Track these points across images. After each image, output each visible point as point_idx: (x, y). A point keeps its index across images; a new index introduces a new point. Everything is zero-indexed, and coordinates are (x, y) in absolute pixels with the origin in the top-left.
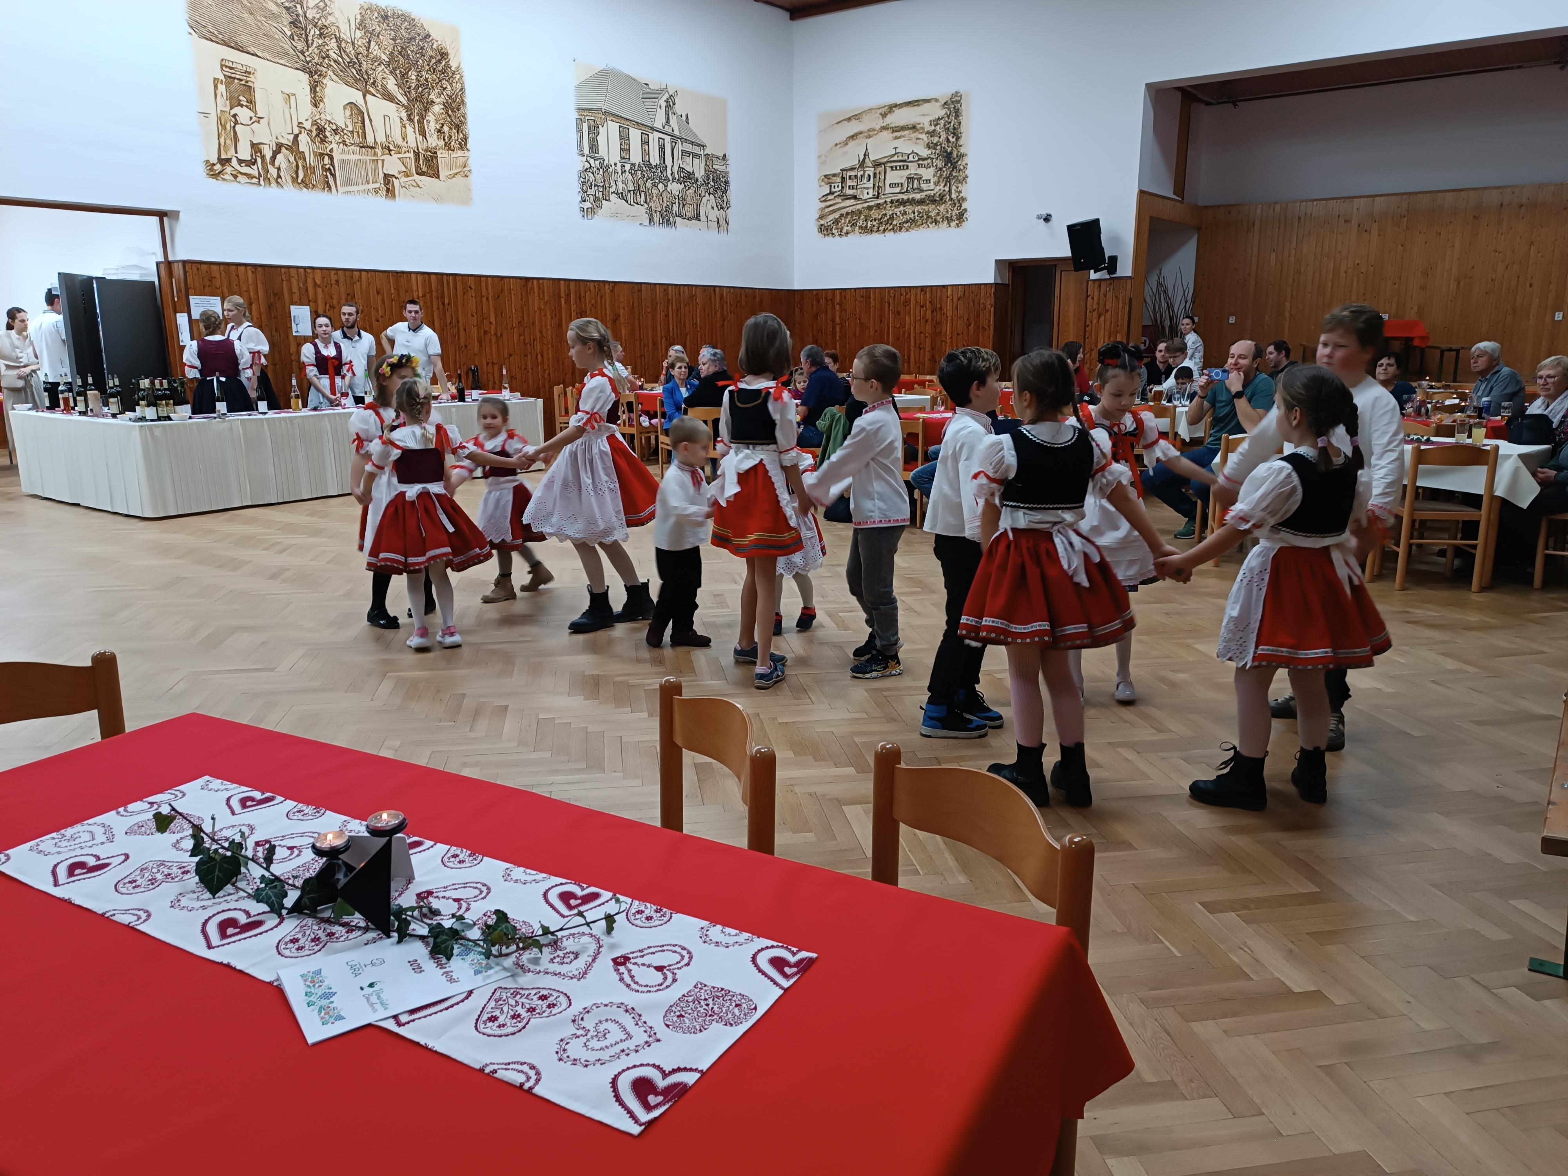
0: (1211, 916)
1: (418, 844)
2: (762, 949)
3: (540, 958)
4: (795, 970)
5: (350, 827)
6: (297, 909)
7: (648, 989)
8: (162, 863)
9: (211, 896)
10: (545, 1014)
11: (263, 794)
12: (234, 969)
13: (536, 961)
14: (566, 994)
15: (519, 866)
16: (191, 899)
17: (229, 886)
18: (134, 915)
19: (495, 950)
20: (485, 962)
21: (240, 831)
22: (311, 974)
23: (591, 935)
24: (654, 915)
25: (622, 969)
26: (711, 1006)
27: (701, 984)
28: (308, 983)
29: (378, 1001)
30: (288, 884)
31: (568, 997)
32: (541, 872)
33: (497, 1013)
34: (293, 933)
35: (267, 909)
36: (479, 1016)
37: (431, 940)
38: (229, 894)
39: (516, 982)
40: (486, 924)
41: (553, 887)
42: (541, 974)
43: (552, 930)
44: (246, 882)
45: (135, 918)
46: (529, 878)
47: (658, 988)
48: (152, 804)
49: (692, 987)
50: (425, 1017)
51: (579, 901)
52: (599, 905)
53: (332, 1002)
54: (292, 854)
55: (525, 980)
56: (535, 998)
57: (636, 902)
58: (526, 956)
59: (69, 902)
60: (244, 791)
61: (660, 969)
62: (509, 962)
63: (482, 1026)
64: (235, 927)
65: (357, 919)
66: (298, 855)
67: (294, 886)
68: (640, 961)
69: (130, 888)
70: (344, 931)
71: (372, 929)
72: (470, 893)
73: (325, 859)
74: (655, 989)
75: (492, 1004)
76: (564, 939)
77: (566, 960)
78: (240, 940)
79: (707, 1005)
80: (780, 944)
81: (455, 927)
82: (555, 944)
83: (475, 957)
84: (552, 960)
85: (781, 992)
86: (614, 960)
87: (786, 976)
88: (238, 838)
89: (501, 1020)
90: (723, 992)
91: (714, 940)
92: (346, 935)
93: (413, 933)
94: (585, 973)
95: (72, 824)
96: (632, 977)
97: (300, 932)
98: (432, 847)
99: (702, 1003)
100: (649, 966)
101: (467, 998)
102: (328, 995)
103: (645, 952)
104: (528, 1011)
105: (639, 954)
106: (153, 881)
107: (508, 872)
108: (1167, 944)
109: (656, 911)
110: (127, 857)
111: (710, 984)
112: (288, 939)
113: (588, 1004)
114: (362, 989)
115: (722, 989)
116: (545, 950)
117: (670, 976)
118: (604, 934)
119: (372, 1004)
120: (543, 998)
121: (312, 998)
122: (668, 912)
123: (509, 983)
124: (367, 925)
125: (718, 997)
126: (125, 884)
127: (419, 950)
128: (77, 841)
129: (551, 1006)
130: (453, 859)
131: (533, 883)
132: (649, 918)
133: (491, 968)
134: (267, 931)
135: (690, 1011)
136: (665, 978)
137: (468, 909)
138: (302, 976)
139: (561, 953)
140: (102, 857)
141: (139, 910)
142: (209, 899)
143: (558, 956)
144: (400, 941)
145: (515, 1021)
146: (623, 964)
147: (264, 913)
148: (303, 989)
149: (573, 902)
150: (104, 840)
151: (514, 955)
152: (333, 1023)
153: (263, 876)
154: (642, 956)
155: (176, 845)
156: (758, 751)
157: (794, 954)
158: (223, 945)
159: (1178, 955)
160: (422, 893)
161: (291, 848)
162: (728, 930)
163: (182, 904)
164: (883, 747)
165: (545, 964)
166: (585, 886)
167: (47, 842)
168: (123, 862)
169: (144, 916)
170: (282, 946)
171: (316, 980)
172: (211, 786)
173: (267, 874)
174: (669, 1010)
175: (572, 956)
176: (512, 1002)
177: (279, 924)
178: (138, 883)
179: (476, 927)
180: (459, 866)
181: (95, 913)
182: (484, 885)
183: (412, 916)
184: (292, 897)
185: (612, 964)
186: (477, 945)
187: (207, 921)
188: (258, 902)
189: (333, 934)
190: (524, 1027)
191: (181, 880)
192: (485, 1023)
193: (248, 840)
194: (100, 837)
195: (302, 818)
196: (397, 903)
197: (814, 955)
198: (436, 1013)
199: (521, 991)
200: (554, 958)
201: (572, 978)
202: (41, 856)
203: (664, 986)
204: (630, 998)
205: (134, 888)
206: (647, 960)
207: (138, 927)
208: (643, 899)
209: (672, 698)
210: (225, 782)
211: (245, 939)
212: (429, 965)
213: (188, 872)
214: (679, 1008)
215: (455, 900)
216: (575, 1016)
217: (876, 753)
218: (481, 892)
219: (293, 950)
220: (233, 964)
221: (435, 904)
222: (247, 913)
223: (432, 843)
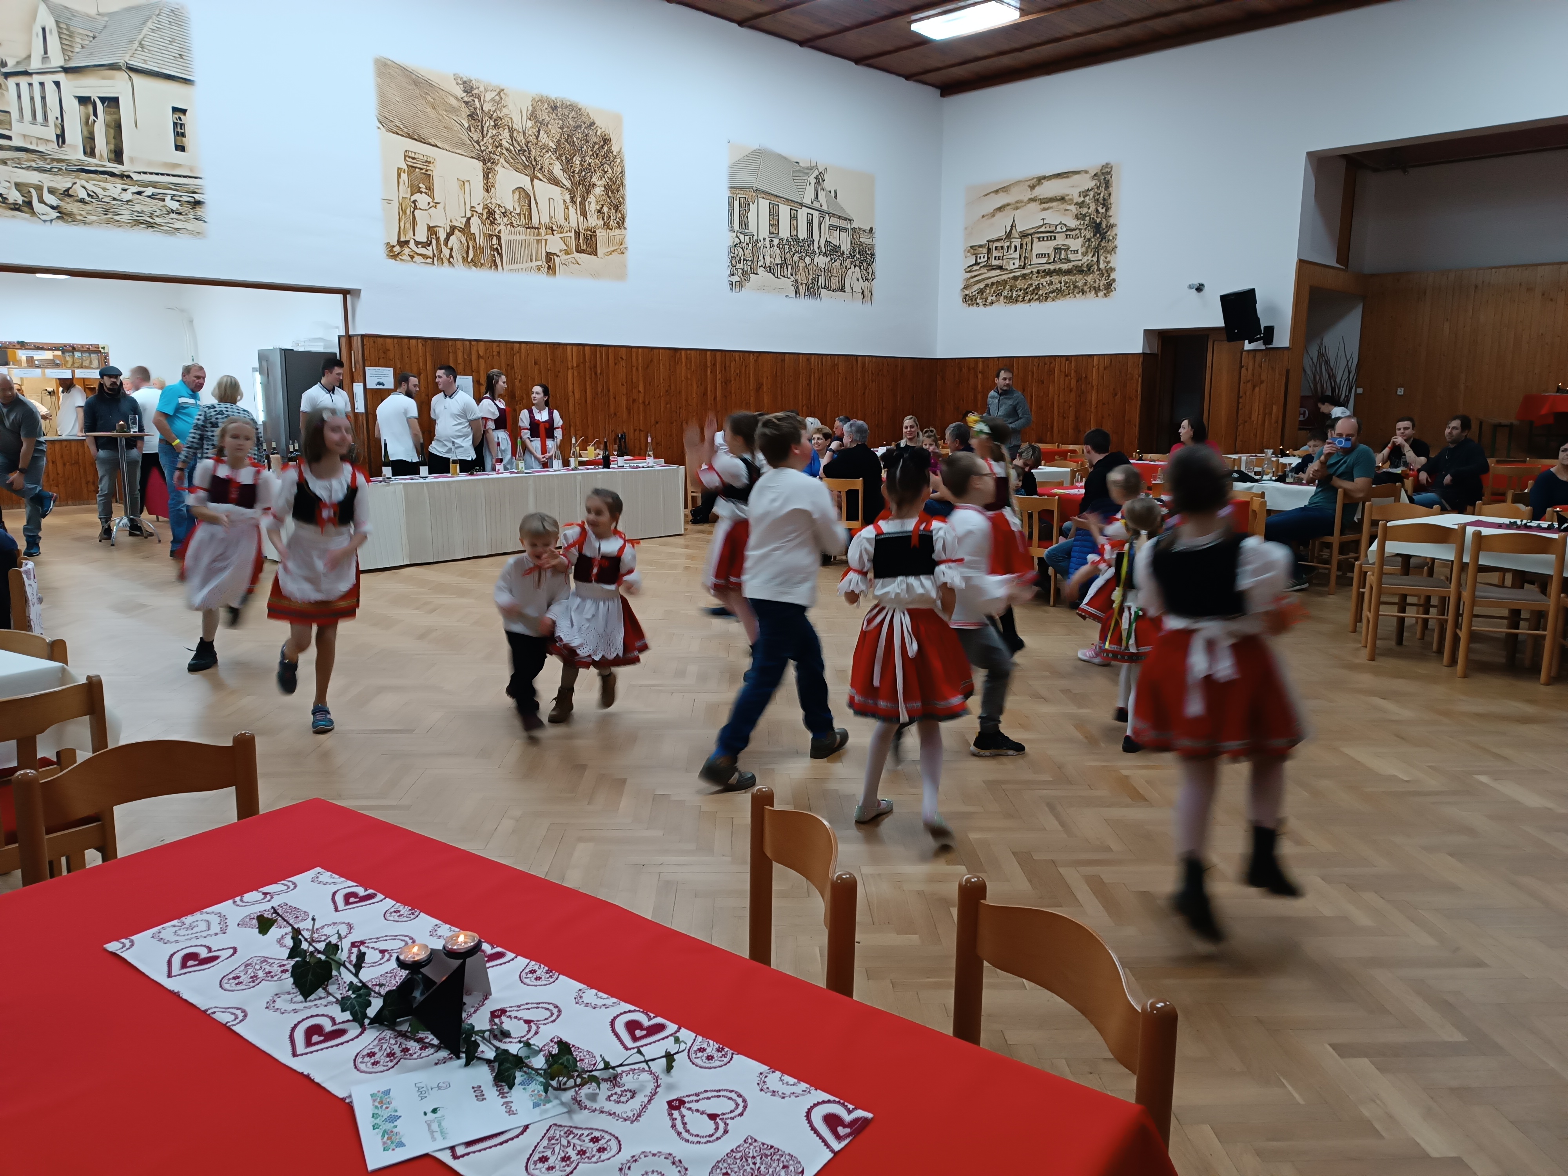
0: (1341, 1061)
1: (500, 955)
2: (818, 1104)
3: (597, 1094)
4: (848, 1130)
5: (440, 932)
6: (379, 1020)
7: (698, 1139)
8: (265, 960)
9: (303, 1000)
10: (594, 1159)
11: (366, 890)
12: (313, 1081)
13: (593, 1097)
14: (617, 1138)
15: (592, 988)
16: (286, 1001)
17: (320, 989)
18: (232, 1014)
19: (554, 1083)
20: (544, 1094)
21: (338, 933)
22: (380, 1094)
23: (651, 1072)
24: (717, 1055)
25: (676, 1114)
26: (758, 1165)
27: (752, 1138)
28: (376, 1104)
29: (438, 1129)
30: (375, 992)
31: (619, 1142)
32: (612, 996)
33: (548, 1153)
34: (371, 1046)
35: (351, 1018)
36: (531, 1155)
37: (496, 1065)
38: (320, 998)
39: (571, 1118)
40: (549, 1052)
41: (621, 1014)
42: (597, 1112)
43: (613, 1064)
44: (336, 986)
45: (233, 1017)
46: (600, 1002)
47: (708, 1139)
48: (265, 894)
49: (741, 1142)
50: (480, 1151)
51: (644, 1032)
52: (663, 1039)
53: (396, 1127)
54: (382, 958)
55: (582, 1118)
56: (587, 1139)
57: (700, 1038)
58: (585, 1090)
59: (176, 995)
60: (349, 886)
61: (713, 1117)
62: (567, 1096)
63: (533, 1167)
64: (319, 1036)
65: (431, 1038)
66: (388, 960)
67: (379, 994)
68: (694, 1106)
69: (233, 985)
70: (418, 1048)
71: (443, 1048)
72: (542, 1014)
73: (407, 972)
74: (704, 1140)
75: (545, 1142)
76: (624, 1074)
77: (623, 1099)
78: (322, 1049)
79: (755, 1164)
80: (837, 1100)
81: (520, 1055)
82: (614, 1080)
83: (536, 1087)
84: (609, 1097)
85: (831, 1155)
86: (669, 1103)
87: (838, 1137)
88: (334, 940)
89: (551, 1162)
90: (773, 1149)
91: (771, 1089)
92: (420, 1052)
93: (482, 1056)
94: (639, 1115)
95: (191, 912)
96: (684, 1124)
97: (377, 1045)
98: (513, 959)
99: (750, 1160)
100: (703, 1113)
101: (522, 1133)
102: (394, 1118)
103: (702, 1096)
104: (579, 1153)
105: (695, 1098)
106: (254, 978)
107: (581, 993)
108: (1290, 1088)
109: (718, 1050)
110: (235, 950)
111: (761, 1139)
112: (365, 1052)
113: (637, 1152)
114: (425, 1114)
115: (772, 1147)
116: (604, 1086)
117: (722, 1125)
118: (663, 1072)
119: (432, 1132)
120: (595, 1140)
121: (377, 1121)
122: (730, 1052)
123: (565, 1121)
124: (441, 1043)
125: (766, 1156)
126: (229, 979)
127: (483, 1075)
128: (195, 930)
129: (601, 1150)
130: (530, 975)
131: (603, 1008)
132: (710, 1058)
133: (549, 1101)
134: (347, 1042)
135: (736, 1169)
136: (717, 1129)
137: (536, 1033)
138: (372, 1095)
139: (618, 1090)
140: (213, 950)
141: (238, 1009)
142: (301, 1002)
143: (616, 1093)
144: (467, 1064)
145: (564, 1164)
146: (677, 1108)
147: (348, 1021)
148: (370, 1110)
149: (638, 1033)
150: (218, 930)
151: (573, 1090)
152: (393, 1150)
153: (351, 983)
154: (697, 1101)
155: (280, 941)
156: (839, 877)
157: (850, 1112)
158: (306, 1054)
159: (1302, 1102)
160: (495, 1011)
161: (382, 952)
162: (787, 1078)
163: (278, 1004)
164: (968, 880)
165: (602, 1102)
166: (652, 1015)
167: (168, 929)
168: (230, 956)
169: (241, 1015)
170: (359, 1060)
171: (384, 1102)
172: (321, 878)
173: (355, 981)
174: (716, 1167)
175: (629, 1095)
176: (564, 1142)
177: (360, 1034)
178: (241, 980)
179: (542, 1053)
180: (535, 983)
181: (199, 1009)
182: (556, 1007)
183: (483, 1037)
184: (376, 1004)
185: (667, 1107)
186: (539, 1074)
187: (296, 1026)
188: (343, 1010)
189: (407, 1050)
190: (572, 1172)
191: (280, 979)
192: (535, 1163)
193: (343, 941)
194: (215, 928)
195: (397, 919)
196: (469, 1022)
197: (869, 1115)
198: (490, 1147)
199: (575, 1131)
200: (612, 1095)
201: (625, 1120)
202: (161, 943)
203: (714, 1137)
204: (680, 1149)
205: (237, 984)
206: (702, 1105)
207: (234, 1028)
208: (706, 1035)
209: (763, 809)
210: (334, 875)
211: (327, 1048)
212: (491, 1092)
213: (287, 971)
214: (725, 1165)
215: (528, 1022)
216: (622, 1164)
217: (960, 886)
218: (552, 1014)
219: (369, 1064)
220: (312, 1076)
221: (507, 1024)
222: (333, 1020)
223: (514, 955)
